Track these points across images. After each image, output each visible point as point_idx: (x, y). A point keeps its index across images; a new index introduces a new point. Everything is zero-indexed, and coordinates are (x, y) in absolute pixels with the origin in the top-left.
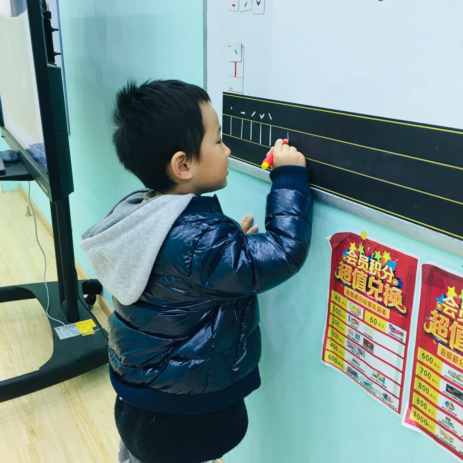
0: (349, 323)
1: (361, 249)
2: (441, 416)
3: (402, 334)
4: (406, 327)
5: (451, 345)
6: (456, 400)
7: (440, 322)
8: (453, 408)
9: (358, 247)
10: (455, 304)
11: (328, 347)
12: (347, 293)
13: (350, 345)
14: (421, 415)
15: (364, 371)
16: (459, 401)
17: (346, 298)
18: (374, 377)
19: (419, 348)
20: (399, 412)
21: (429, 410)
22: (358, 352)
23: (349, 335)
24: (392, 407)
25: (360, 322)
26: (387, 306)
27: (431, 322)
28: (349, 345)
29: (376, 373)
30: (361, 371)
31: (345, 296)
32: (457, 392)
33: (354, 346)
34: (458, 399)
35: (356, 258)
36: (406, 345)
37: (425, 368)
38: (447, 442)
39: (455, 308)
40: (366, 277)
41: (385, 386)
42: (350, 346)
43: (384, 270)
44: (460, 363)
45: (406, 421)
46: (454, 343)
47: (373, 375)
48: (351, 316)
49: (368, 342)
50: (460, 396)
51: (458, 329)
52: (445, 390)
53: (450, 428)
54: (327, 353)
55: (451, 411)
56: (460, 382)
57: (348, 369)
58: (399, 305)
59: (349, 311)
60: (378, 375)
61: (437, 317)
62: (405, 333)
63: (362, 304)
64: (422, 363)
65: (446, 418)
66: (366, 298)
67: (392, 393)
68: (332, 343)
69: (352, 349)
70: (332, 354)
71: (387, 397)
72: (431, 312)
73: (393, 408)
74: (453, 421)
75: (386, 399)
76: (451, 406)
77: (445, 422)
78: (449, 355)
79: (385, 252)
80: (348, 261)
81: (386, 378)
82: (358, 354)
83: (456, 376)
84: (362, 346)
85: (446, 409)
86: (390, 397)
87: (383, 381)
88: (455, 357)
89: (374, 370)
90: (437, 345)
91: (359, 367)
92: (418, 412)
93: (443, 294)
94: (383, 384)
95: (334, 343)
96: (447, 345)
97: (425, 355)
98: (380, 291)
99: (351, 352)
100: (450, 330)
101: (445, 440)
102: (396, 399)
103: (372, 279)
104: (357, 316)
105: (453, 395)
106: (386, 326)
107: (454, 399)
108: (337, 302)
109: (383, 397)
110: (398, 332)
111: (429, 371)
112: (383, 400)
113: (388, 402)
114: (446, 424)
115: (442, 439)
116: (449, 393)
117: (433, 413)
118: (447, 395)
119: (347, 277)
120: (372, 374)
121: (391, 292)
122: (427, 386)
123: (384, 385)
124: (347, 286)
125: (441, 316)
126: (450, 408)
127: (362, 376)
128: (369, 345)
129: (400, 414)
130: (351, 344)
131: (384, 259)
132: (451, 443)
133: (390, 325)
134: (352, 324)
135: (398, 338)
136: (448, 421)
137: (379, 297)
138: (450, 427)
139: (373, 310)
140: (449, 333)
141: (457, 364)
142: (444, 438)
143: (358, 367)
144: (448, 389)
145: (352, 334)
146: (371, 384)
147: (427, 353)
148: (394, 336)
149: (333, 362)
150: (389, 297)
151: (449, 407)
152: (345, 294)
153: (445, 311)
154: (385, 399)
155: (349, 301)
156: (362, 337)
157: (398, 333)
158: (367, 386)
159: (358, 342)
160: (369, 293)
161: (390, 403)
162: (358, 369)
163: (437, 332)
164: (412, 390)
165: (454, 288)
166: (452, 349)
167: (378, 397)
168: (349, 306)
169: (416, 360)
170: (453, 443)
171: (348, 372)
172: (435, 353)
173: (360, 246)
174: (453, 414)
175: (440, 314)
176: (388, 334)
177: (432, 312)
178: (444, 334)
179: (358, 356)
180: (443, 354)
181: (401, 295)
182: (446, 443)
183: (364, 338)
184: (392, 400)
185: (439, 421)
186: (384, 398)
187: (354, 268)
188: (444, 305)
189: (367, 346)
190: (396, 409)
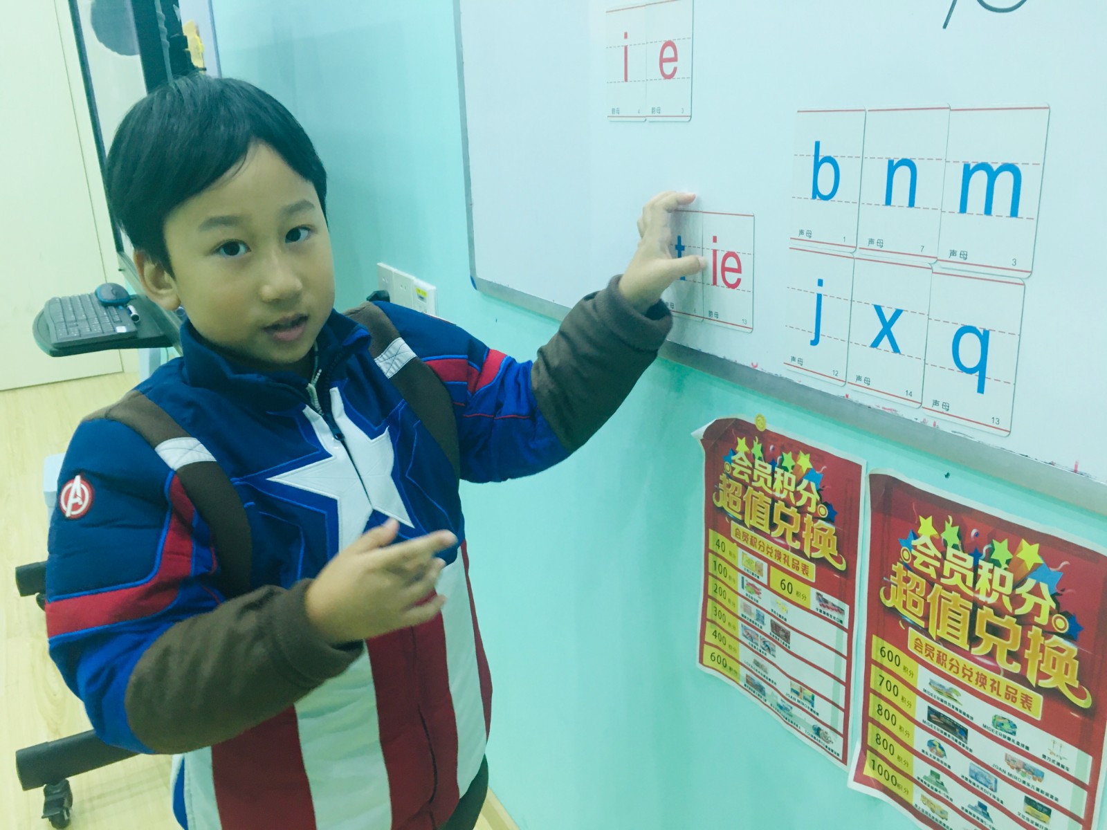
0: (743, 592)
1: (757, 449)
2: (921, 769)
3: (841, 611)
4: (848, 597)
5: (932, 631)
6: (947, 737)
7: (911, 586)
8: (942, 753)
9: (750, 445)
10: (934, 551)
11: (709, 638)
12: (736, 534)
13: (748, 634)
14: (885, 766)
15: (775, 684)
16: (953, 738)
17: (735, 544)
18: (794, 695)
19: (874, 637)
20: (844, 761)
21: (899, 758)
22: (764, 646)
23: (745, 614)
24: (830, 751)
25: (763, 590)
26: (809, 557)
27: (892, 586)
28: (745, 634)
29: (797, 687)
30: (770, 683)
31: (733, 541)
32: (948, 722)
33: (756, 636)
34: (951, 735)
35: (748, 467)
36: (850, 631)
37: (887, 677)
38: (936, 820)
39: (935, 558)
40: (769, 504)
41: (814, 712)
42: (748, 636)
43: (800, 488)
44: (950, 665)
45: (857, 779)
46: (938, 627)
47: (793, 690)
48: (746, 578)
49: (780, 627)
50: (955, 730)
51: (942, 599)
52: (926, 719)
53: (940, 792)
54: (708, 650)
55: (940, 759)
56: (952, 703)
57: (747, 680)
58: (832, 555)
59: (742, 568)
60: (801, 691)
61: (904, 577)
62: (846, 608)
63: (764, 554)
64: (881, 667)
65: (932, 772)
66: (771, 544)
67: (829, 724)
68: (715, 631)
69: (752, 641)
70: (717, 652)
71: (821, 732)
72: (891, 567)
73: (833, 753)
74: (944, 778)
75: (820, 737)
76: (939, 749)
77: (931, 781)
78: (930, 650)
79: (801, 453)
80: (735, 474)
81: (816, 697)
82: (762, 650)
83: (944, 691)
84: (769, 634)
85: (931, 754)
86: (826, 733)
87: (812, 702)
88: (941, 654)
89: (793, 682)
90: (907, 630)
91: (766, 675)
92: (879, 761)
93: (911, 533)
94: (811, 707)
95: (719, 630)
96: (925, 631)
97: (886, 650)
98: (796, 528)
99: (751, 646)
100: (928, 601)
101: (932, 814)
102: (838, 736)
103: (780, 507)
104: (756, 578)
105: (941, 729)
106: (811, 596)
107: (943, 735)
108: (720, 552)
109: (812, 732)
110: (833, 607)
111: (894, 681)
112: (813, 739)
113: (823, 742)
114: (931, 785)
115: (927, 813)
116: (934, 725)
117: (906, 763)
118: (930, 727)
119: (735, 503)
120: (790, 690)
121: (815, 530)
122: (892, 711)
123: (813, 709)
124: (736, 520)
125: (910, 574)
126: (937, 754)
127: (772, 693)
128: (781, 633)
129: (846, 765)
130: (750, 633)
131: (801, 467)
132: (944, 821)
133: (818, 594)
134: (748, 594)
135: (834, 618)
136: (934, 779)
137: (794, 541)
138: (939, 789)
139: (785, 566)
140: (927, 606)
141: (945, 667)
142: (930, 812)
143: (764, 676)
144: (932, 716)
145: (750, 613)
146: (789, 708)
147: (888, 647)
148: (826, 616)
149: (720, 667)
150: (812, 540)
151: (934, 750)
152: (733, 536)
153: (917, 564)
154: (817, 737)
155: (740, 550)
156: (768, 618)
157: (833, 610)
158: (782, 712)
159: (761, 627)
160: (776, 534)
161: (826, 744)
162: (765, 679)
163: (904, 606)
164: (866, 719)
165: (930, 519)
166: (934, 638)
167: (804, 732)
168: (742, 559)
169: (869, 661)
170: (947, 820)
171: (747, 685)
172: (903, 646)
173: (755, 443)
174: (943, 765)
175: (909, 572)
176: (816, 611)
177: (894, 568)
178: (917, 610)
179: (764, 655)
180: (917, 648)
181: (834, 535)
182: (934, 820)
183: (771, 621)
184: (829, 739)
185: (919, 778)
186: (814, 735)
187: (745, 486)
188: (914, 552)
189: (779, 636)
190: (838, 755)
